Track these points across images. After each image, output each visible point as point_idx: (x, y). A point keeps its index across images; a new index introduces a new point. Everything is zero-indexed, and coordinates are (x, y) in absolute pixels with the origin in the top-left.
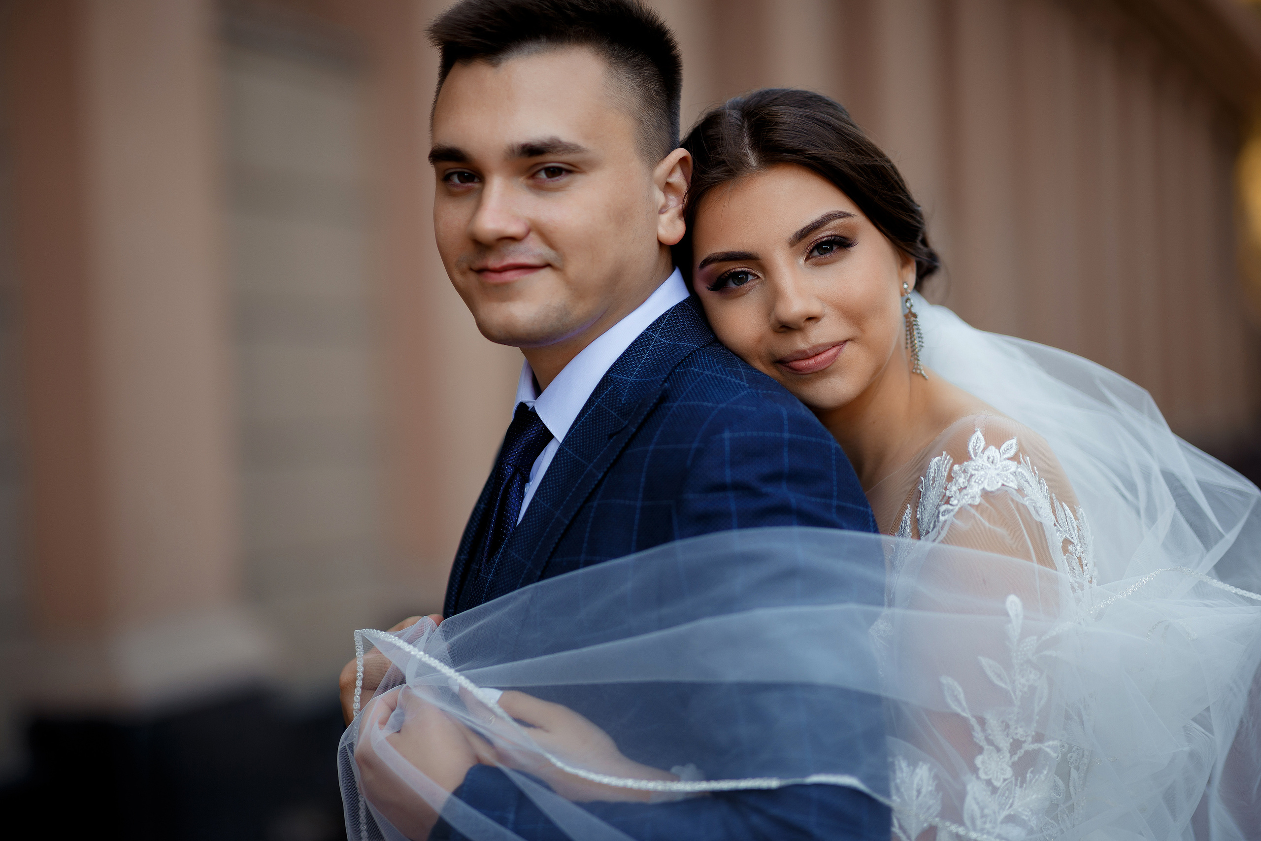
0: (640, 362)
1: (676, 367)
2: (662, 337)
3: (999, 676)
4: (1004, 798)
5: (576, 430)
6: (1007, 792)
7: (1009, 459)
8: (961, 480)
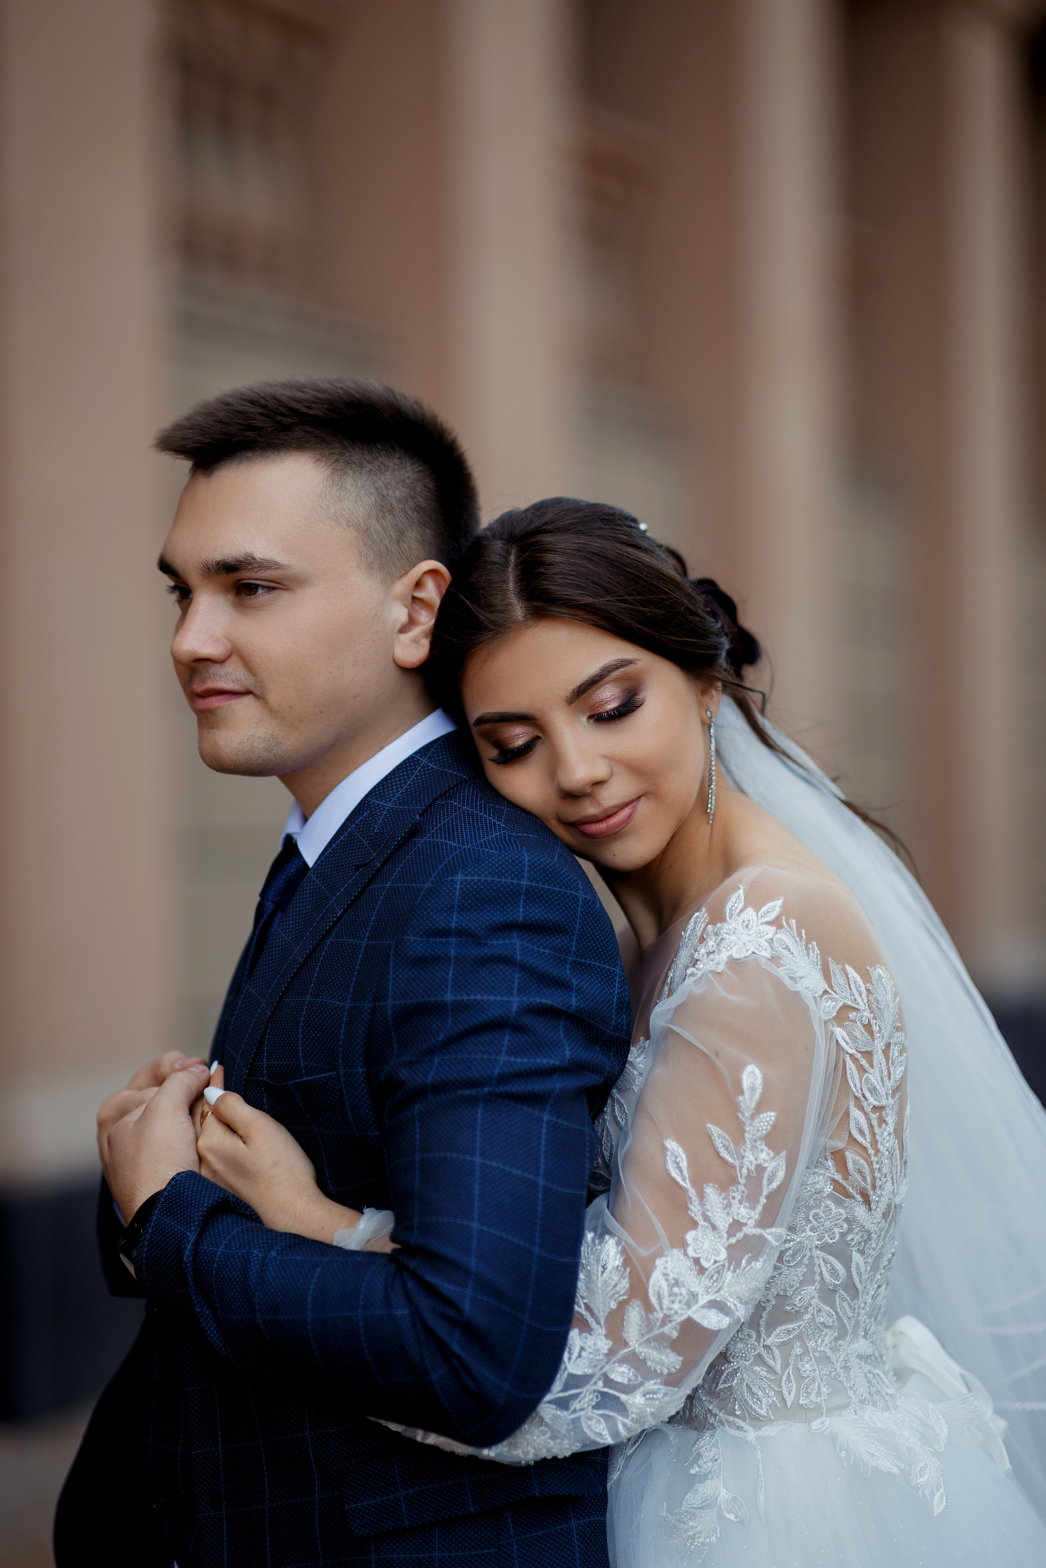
0: (402, 787)
1: (437, 799)
2: (431, 762)
3: (727, 1149)
4: (712, 1281)
5: (326, 858)
6: (716, 1275)
7: (767, 923)
8: (711, 943)
